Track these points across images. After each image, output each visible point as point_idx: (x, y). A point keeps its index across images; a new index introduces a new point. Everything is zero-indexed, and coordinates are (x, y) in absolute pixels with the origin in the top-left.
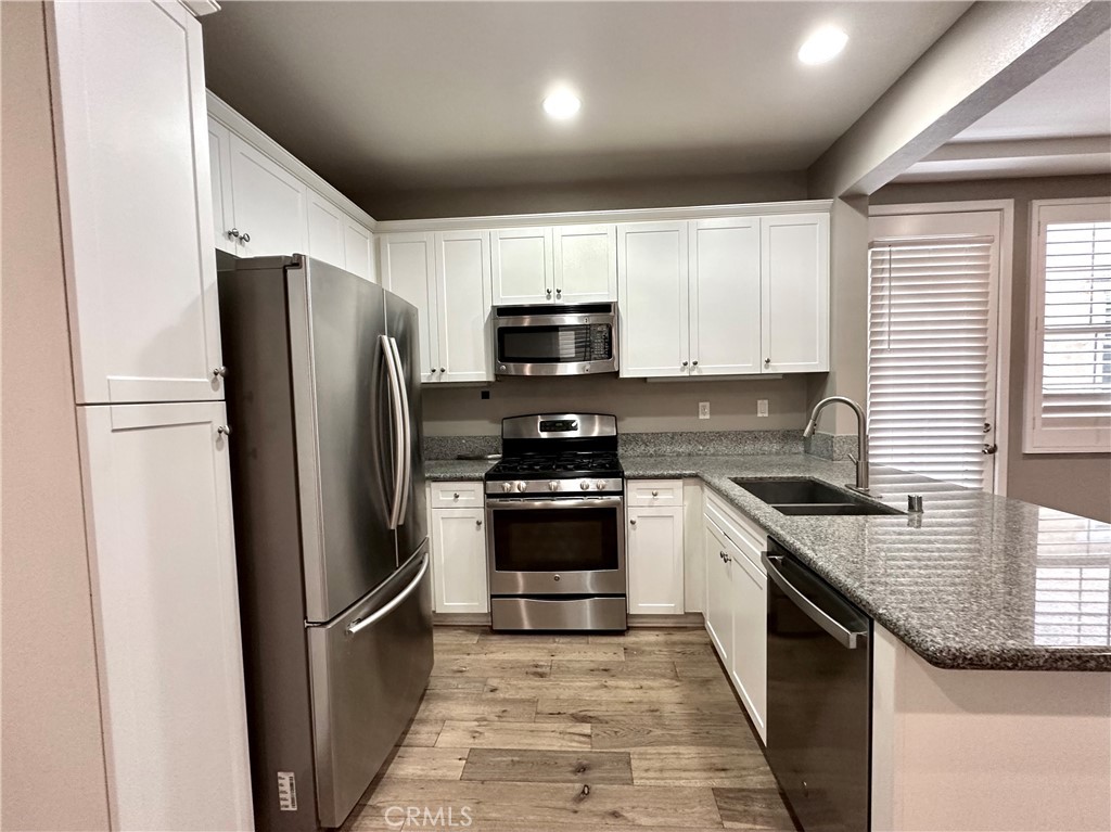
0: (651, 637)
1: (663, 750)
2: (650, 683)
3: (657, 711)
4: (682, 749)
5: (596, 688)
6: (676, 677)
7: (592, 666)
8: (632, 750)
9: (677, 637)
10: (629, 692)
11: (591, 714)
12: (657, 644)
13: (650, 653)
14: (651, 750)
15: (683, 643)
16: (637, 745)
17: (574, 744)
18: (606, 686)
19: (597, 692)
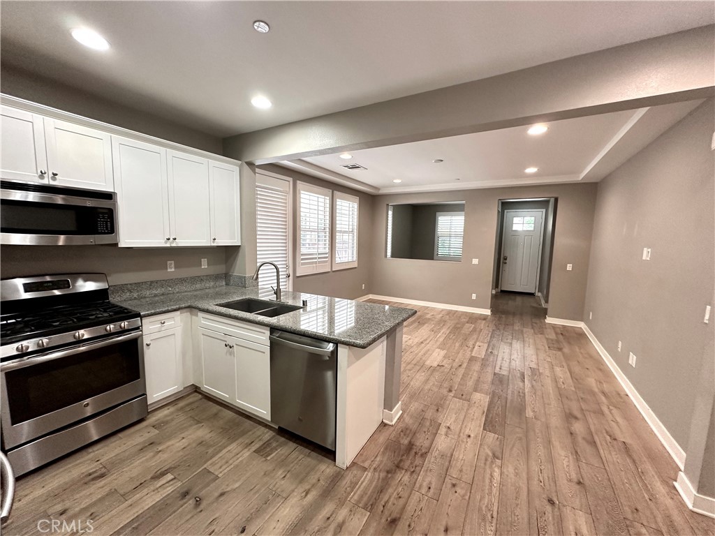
0: (166, 412)
1: (220, 455)
2: (186, 433)
3: (202, 442)
4: (229, 448)
5: (154, 456)
6: (199, 422)
7: (139, 447)
8: (205, 466)
9: (181, 404)
10: (178, 444)
11: (163, 470)
12: (172, 413)
13: (172, 420)
14: (214, 459)
15: (188, 405)
16: (205, 462)
17: (168, 489)
18: (160, 451)
19: (157, 457)
